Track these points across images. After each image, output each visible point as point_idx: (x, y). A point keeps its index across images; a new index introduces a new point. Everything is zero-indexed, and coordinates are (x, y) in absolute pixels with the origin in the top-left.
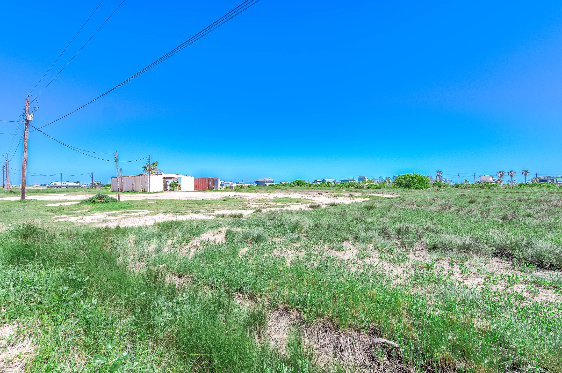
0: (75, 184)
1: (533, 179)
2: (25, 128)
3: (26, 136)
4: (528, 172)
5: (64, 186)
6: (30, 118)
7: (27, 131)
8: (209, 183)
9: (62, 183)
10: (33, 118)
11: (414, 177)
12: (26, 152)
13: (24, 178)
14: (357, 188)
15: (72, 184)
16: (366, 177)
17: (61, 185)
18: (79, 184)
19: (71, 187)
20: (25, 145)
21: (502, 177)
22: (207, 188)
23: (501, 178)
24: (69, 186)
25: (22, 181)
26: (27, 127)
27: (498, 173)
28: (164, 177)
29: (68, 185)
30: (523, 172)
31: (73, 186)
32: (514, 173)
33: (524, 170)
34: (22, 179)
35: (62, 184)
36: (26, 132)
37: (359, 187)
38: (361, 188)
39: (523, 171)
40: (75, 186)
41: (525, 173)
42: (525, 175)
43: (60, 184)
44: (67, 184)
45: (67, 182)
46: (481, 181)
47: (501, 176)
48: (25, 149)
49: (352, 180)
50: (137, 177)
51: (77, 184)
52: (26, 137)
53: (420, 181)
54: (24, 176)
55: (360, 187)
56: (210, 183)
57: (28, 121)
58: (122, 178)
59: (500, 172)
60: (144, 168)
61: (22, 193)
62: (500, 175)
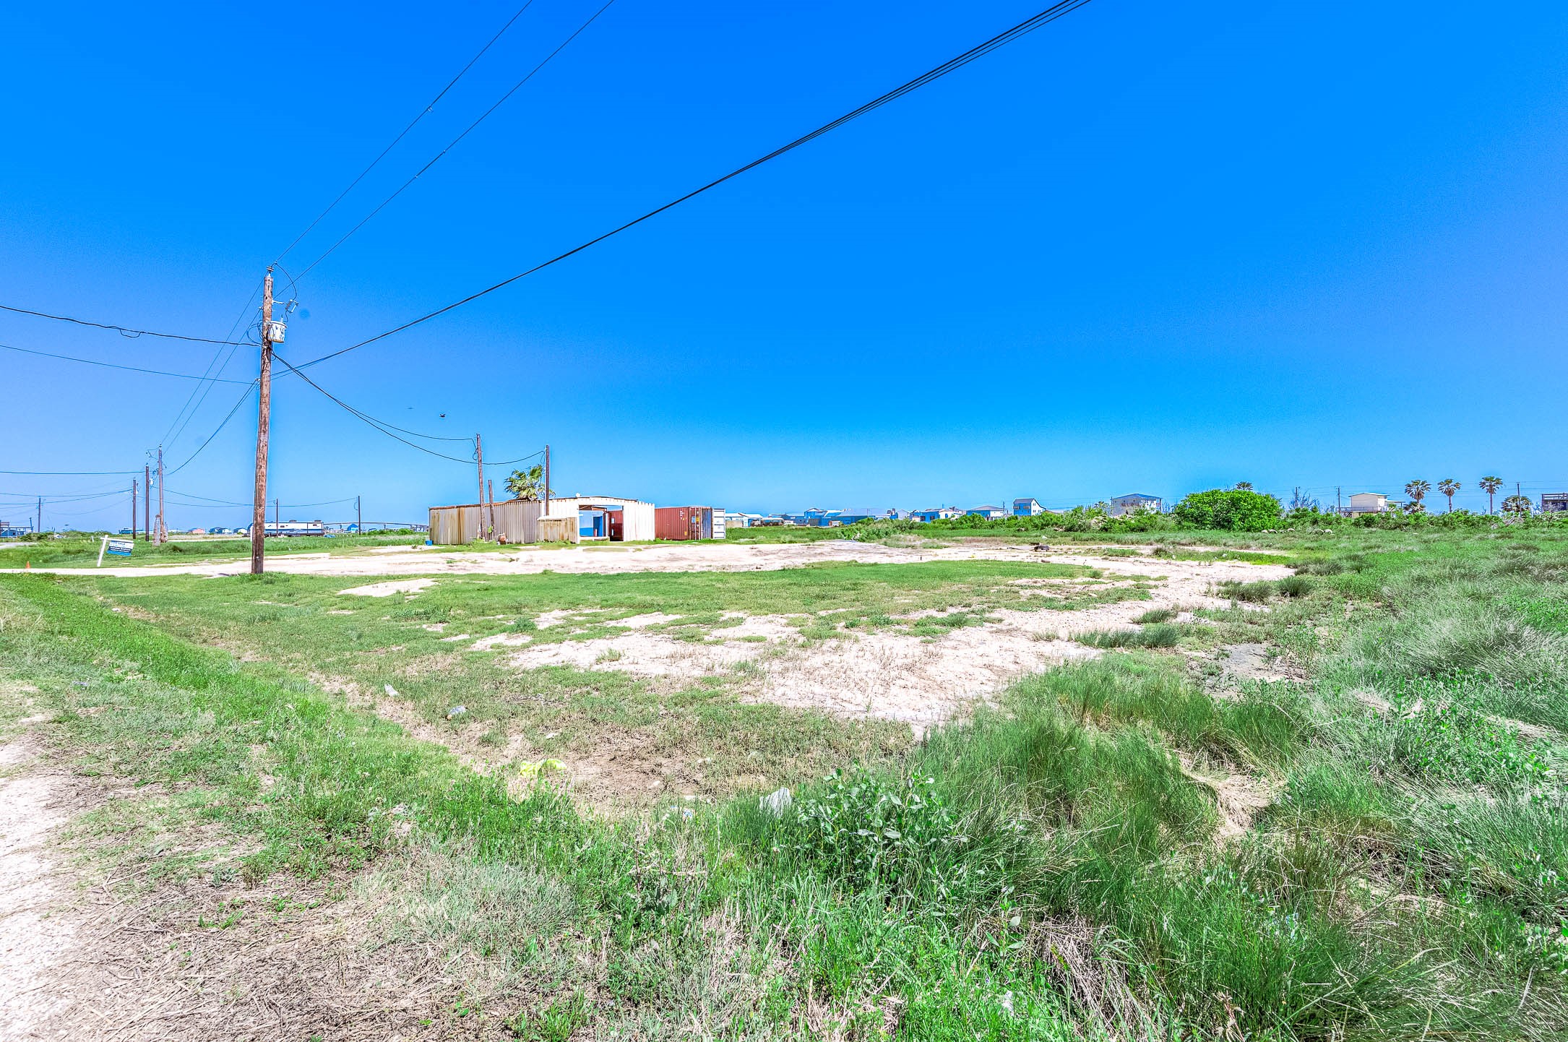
0: (311, 526)
1: (1507, 500)
2: (261, 362)
3: (264, 386)
4: (1498, 482)
5: (284, 532)
6: (277, 333)
7: (268, 374)
8: (689, 520)
9: (280, 525)
10: (286, 333)
11: (1239, 499)
12: (266, 435)
13: (260, 511)
14: (1070, 530)
15: (304, 526)
16: (1034, 502)
17: (277, 530)
18: (319, 526)
19: (301, 534)
20: (261, 412)
21: (1422, 497)
22: (686, 533)
23: (1418, 499)
24: (294, 532)
25: (256, 519)
26: (267, 361)
27: (1409, 486)
28: (580, 506)
29: (293, 530)
30: (1484, 483)
31: (306, 532)
32: (1457, 486)
33: (1488, 476)
34: (256, 514)
35: (279, 528)
36: (266, 374)
37: (1077, 527)
38: (1083, 529)
39: (1483, 481)
40: (309, 532)
41: (1490, 484)
42: (1491, 491)
43: (274, 526)
44: (291, 526)
45: (291, 522)
46: (1354, 508)
47: (1419, 495)
48: (263, 425)
49: (996, 509)
50: (508, 506)
51: (315, 528)
52: (265, 391)
53: (1257, 509)
54: (260, 506)
55: (1080, 526)
56: (694, 520)
57: (270, 342)
58: (493, 508)
59: (1416, 483)
60: (509, 484)
61: (256, 555)
62: (1414, 490)
